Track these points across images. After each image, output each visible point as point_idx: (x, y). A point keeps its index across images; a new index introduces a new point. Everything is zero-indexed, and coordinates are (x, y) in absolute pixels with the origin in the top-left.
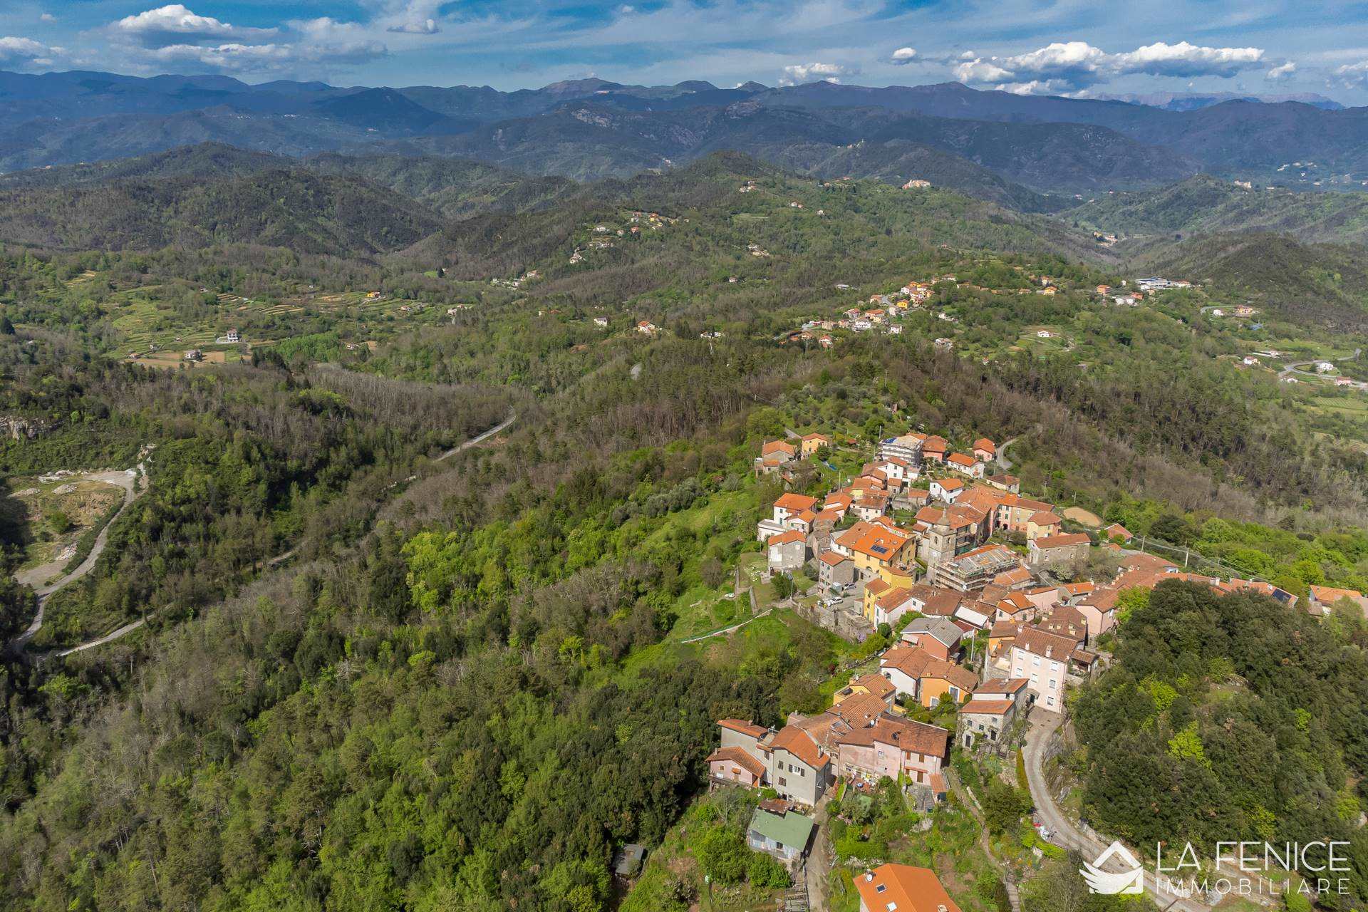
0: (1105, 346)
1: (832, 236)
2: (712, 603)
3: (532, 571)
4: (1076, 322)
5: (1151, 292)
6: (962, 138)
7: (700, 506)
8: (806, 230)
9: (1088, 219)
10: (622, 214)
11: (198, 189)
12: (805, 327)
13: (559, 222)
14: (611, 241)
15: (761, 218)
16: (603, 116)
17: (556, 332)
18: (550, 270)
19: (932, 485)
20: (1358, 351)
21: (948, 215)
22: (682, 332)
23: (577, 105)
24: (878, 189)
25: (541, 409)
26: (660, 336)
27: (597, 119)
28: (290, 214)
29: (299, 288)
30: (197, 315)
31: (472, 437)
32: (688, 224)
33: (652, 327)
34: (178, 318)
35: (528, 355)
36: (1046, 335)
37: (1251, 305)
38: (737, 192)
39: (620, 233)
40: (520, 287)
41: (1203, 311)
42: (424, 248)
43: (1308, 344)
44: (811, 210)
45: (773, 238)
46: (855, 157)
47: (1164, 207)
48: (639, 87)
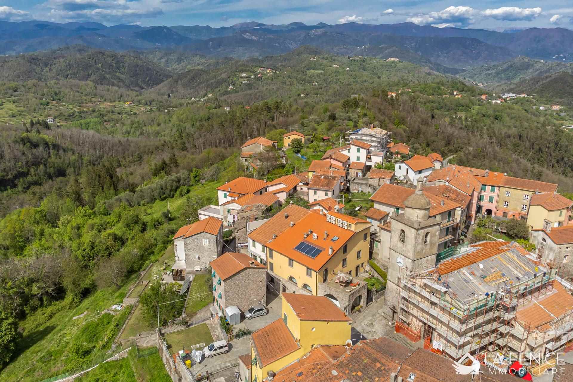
0: (489, 121)
1: (352, 79)
4: (472, 111)
5: (508, 99)
6: (413, 44)
8: (341, 77)
9: (470, 77)
10: (254, 68)
11: (61, 60)
13: (224, 73)
14: (248, 80)
15: (320, 72)
16: (256, 36)
18: (218, 94)
19: (397, 166)
21: (407, 72)
23: (245, 32)
24: (377, 61)
27: (253, 37)
28: (103, 71)
29: (93, 100)
30: (35, 110)
32: (285, 74)
34: (25, 111)
37: (559, 105)
38: (309, 61)
39: (252, 77)
40: (203, 101)
41: (534, 107)
42: (163, 87)
44: (343, 68)
45: (325, 80)
46: (365, 51)
47: (504, 71)
48: (273, 25)
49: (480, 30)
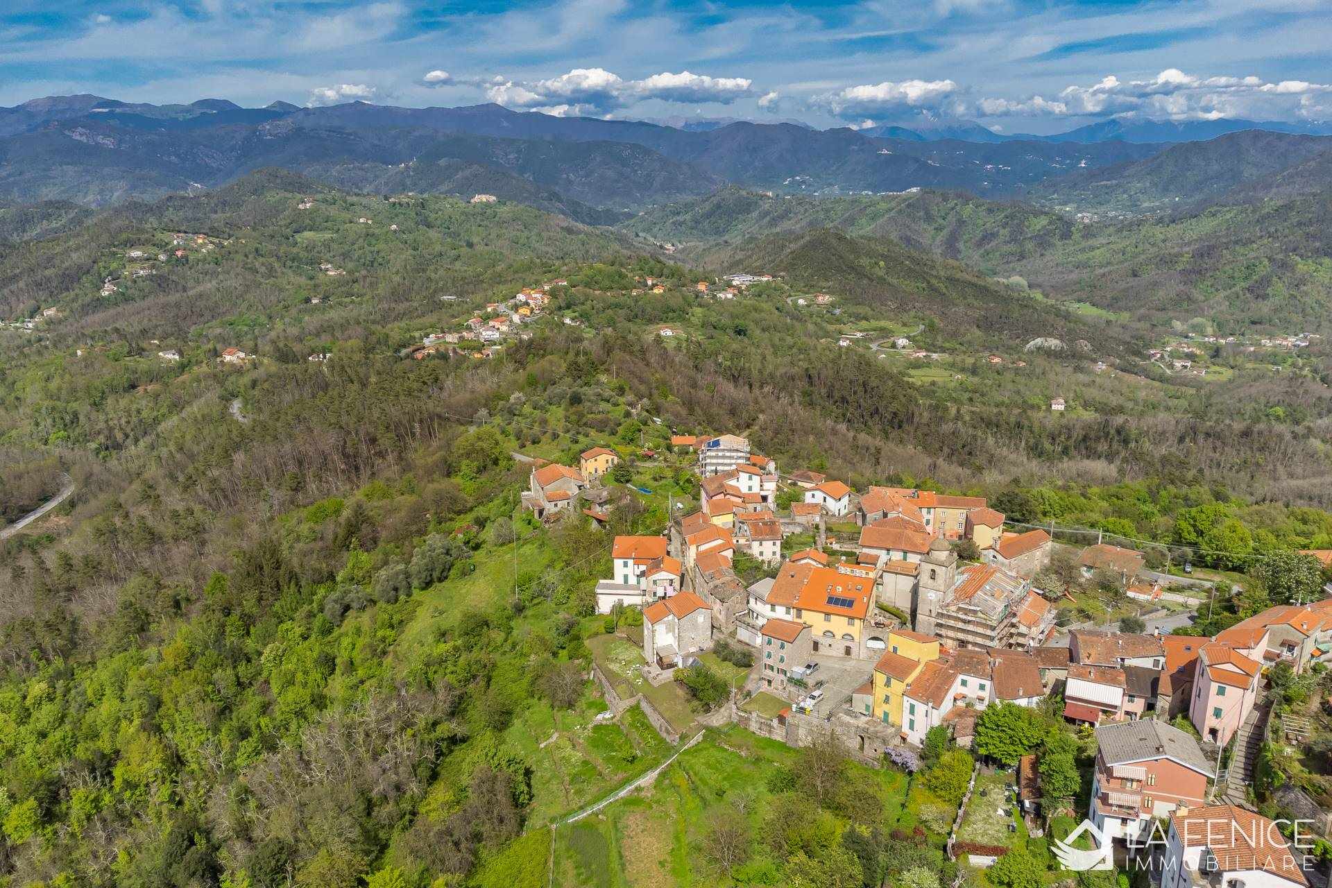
0: (726, 339)
1: (410, 252)
2: (584, 735)
3: (216, 731)
4: (692, 318)
5: (743, 287)
6: (511, 156)
7: (464, 574)
9: (645, 230)
10: (159, 235)
12: (426, 341)
13: (77, 249)
14: (153, 267)
15: (328, 235)
16: (106, 136)
17: (107, 373)
18: (75, 305)
19: (808, 494)
20: (922, 327)
21: (522, 228)
22: (284, 356)
23: (73, 124)
24: (450, 205)
25: (109, 470)
26: (255, 366)
27: (100, 139)
31: (12, 522)
32: (245, 245)
33: (242, 355)
35: (75, 405)
36: (669, 333)
37: (826, 293)
38: (295, 209)
39: (162, 257)
40: (36, 329)
41: (789, 300)
43: (883, 323)
44: (382, 225)
45: (345, 256)
46: (409, 176)
47: (708, 215)
48: (145, 105)
49: (641, 124)
